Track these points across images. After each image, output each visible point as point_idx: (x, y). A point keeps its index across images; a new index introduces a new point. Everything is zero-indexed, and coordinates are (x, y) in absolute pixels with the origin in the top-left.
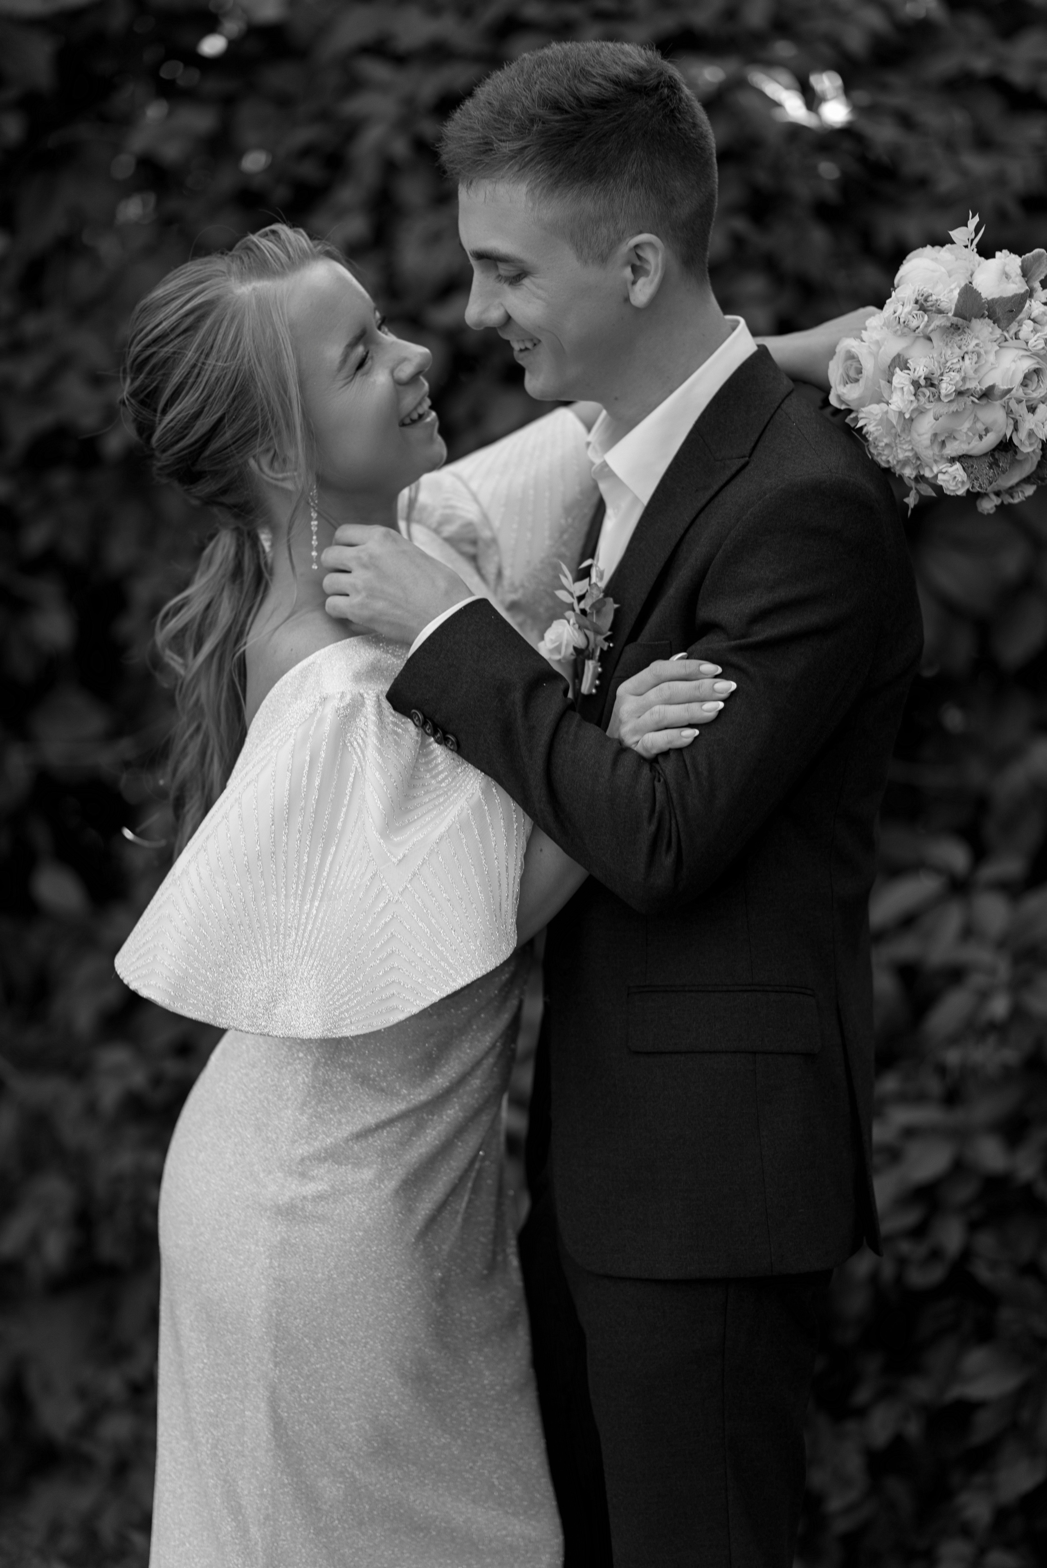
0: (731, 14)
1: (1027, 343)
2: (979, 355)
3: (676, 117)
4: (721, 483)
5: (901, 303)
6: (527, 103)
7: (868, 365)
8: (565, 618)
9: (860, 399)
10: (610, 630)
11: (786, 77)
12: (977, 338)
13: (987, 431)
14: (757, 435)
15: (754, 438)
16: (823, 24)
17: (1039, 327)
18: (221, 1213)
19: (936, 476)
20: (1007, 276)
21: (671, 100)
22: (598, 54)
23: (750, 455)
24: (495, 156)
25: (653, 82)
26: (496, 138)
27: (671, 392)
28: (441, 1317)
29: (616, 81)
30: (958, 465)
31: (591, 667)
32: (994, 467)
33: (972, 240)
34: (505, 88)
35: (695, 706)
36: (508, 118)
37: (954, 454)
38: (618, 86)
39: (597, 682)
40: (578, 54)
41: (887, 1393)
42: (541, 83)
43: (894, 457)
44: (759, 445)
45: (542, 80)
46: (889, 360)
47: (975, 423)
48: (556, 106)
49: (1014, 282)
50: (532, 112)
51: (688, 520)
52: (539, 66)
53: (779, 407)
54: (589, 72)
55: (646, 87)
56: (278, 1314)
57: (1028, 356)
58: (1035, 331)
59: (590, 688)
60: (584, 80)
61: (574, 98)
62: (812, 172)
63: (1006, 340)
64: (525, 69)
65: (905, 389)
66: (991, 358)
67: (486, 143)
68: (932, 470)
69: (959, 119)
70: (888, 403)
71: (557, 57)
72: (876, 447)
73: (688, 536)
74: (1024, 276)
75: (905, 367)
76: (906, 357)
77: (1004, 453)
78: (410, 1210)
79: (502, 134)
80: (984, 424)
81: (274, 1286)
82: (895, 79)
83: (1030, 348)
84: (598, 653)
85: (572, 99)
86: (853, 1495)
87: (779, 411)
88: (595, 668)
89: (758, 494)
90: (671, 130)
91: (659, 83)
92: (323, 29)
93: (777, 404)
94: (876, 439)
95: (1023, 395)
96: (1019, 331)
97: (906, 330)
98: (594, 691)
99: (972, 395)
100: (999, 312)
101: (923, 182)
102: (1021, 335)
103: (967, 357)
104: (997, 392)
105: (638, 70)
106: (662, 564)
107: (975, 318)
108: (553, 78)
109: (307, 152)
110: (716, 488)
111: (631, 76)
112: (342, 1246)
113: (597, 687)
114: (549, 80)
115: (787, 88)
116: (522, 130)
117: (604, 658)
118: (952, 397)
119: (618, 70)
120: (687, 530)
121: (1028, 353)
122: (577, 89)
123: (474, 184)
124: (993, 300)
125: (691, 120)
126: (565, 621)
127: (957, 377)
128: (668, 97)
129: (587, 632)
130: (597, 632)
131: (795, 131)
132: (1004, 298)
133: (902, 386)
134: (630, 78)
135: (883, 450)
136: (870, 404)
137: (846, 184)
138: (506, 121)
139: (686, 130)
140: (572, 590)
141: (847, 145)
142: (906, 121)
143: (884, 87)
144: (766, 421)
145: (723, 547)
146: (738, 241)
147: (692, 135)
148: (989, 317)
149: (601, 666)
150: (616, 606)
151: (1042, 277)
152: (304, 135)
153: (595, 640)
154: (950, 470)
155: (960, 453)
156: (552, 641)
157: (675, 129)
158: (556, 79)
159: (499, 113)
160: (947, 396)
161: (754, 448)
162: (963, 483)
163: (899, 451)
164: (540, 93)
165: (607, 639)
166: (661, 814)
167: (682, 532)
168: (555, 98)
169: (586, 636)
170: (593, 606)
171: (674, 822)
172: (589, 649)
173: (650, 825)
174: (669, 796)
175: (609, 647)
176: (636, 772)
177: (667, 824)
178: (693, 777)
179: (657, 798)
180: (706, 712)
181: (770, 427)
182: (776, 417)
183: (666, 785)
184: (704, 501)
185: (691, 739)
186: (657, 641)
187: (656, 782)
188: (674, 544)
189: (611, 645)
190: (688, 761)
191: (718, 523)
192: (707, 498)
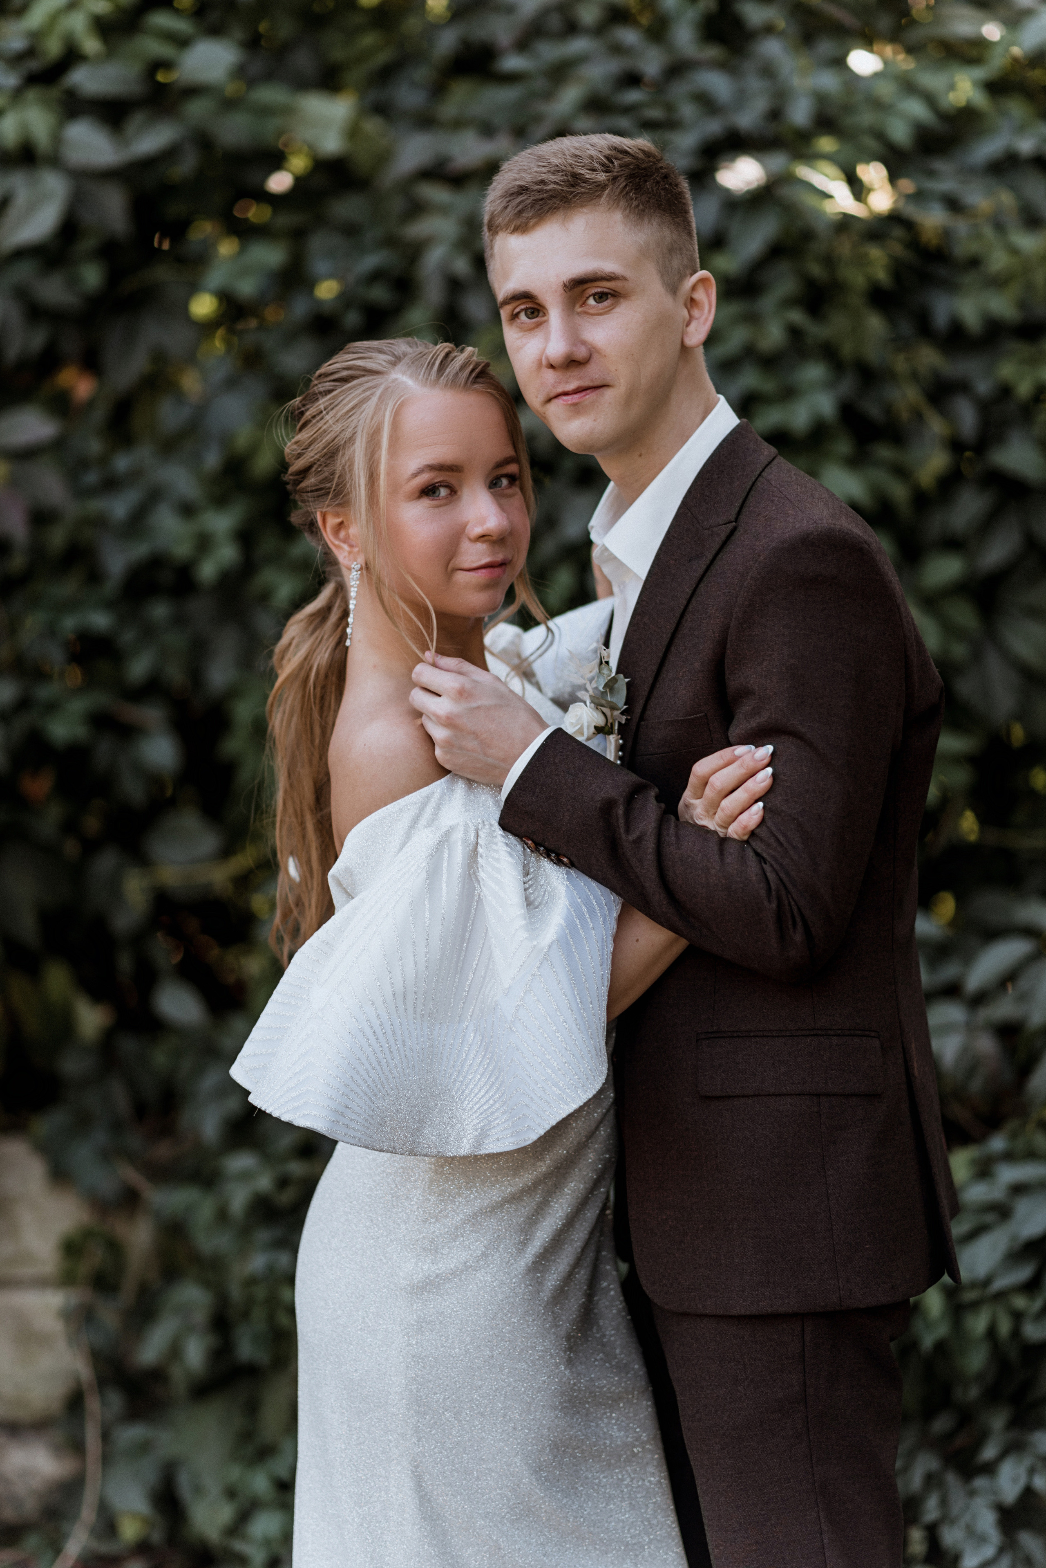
0: (775, 114)
4: (714, 551)
11: (830, 169)
14: (741, 501)
15: (738, 504)
16: (866, 118)
18: (358, 1296)
23: (736, 520)
28: (574, 1384)
31: (612, 741)
35: (750, 784)
39: (620, 753)
41: (1013, 1448)
44: (744, 510)
51: (690, 592)
56: (418, 1391)
62: (861, 261)
69: (1006, 199)
73: (691, 607)
78: (540, 1283)
81: (413, 1363)
82: (941, 165)
84: (617, 727)
86: (989, 1551)
87: (760, 479)
88: (617, 741)
89: (753, 558)
92: (384, 158)
93: (758, 473)
101: (974, 262)
109: (376, 276)
110: (710, 556)
112: (477, 1321)
113: (620, 758)
115: (834, 179)
117: (623, 730)
120: (689, 601)
129: (604, 709)
131: (846, 222)
137: (898, 269)
141: (898, 232)
142: (953, 205)
143: (931, 174)
145: (734, 616)
146: (795, 333)
149: (622, 737)
150: (627, 680)
152: (371, 261)
153: (612, 715)
156: (577, 722)
161: (739, 513)
165: (622, 713)
166: (778, 891)
167: (685, 602)
169: (604, 713)
170: (606, 686)
171: (789, 896)
172: (609, 725)
173: (770, 904)
174: (778, 874)
175: (626, 720)
176: (743, 858)
177: (786, 902)
178: (792, 852)
179: (769, 878)
180: (762, 782)
181: (752, 493)
182: (758, 484)
183: (771, 865)
184: (701, 571)
185: (761, 813)
186: (693, 715)
187: (763, 864)
188: (678, 615)
189: (629, 717)
190: (782, 839)
191: (724, 593)
192: (704, 567)
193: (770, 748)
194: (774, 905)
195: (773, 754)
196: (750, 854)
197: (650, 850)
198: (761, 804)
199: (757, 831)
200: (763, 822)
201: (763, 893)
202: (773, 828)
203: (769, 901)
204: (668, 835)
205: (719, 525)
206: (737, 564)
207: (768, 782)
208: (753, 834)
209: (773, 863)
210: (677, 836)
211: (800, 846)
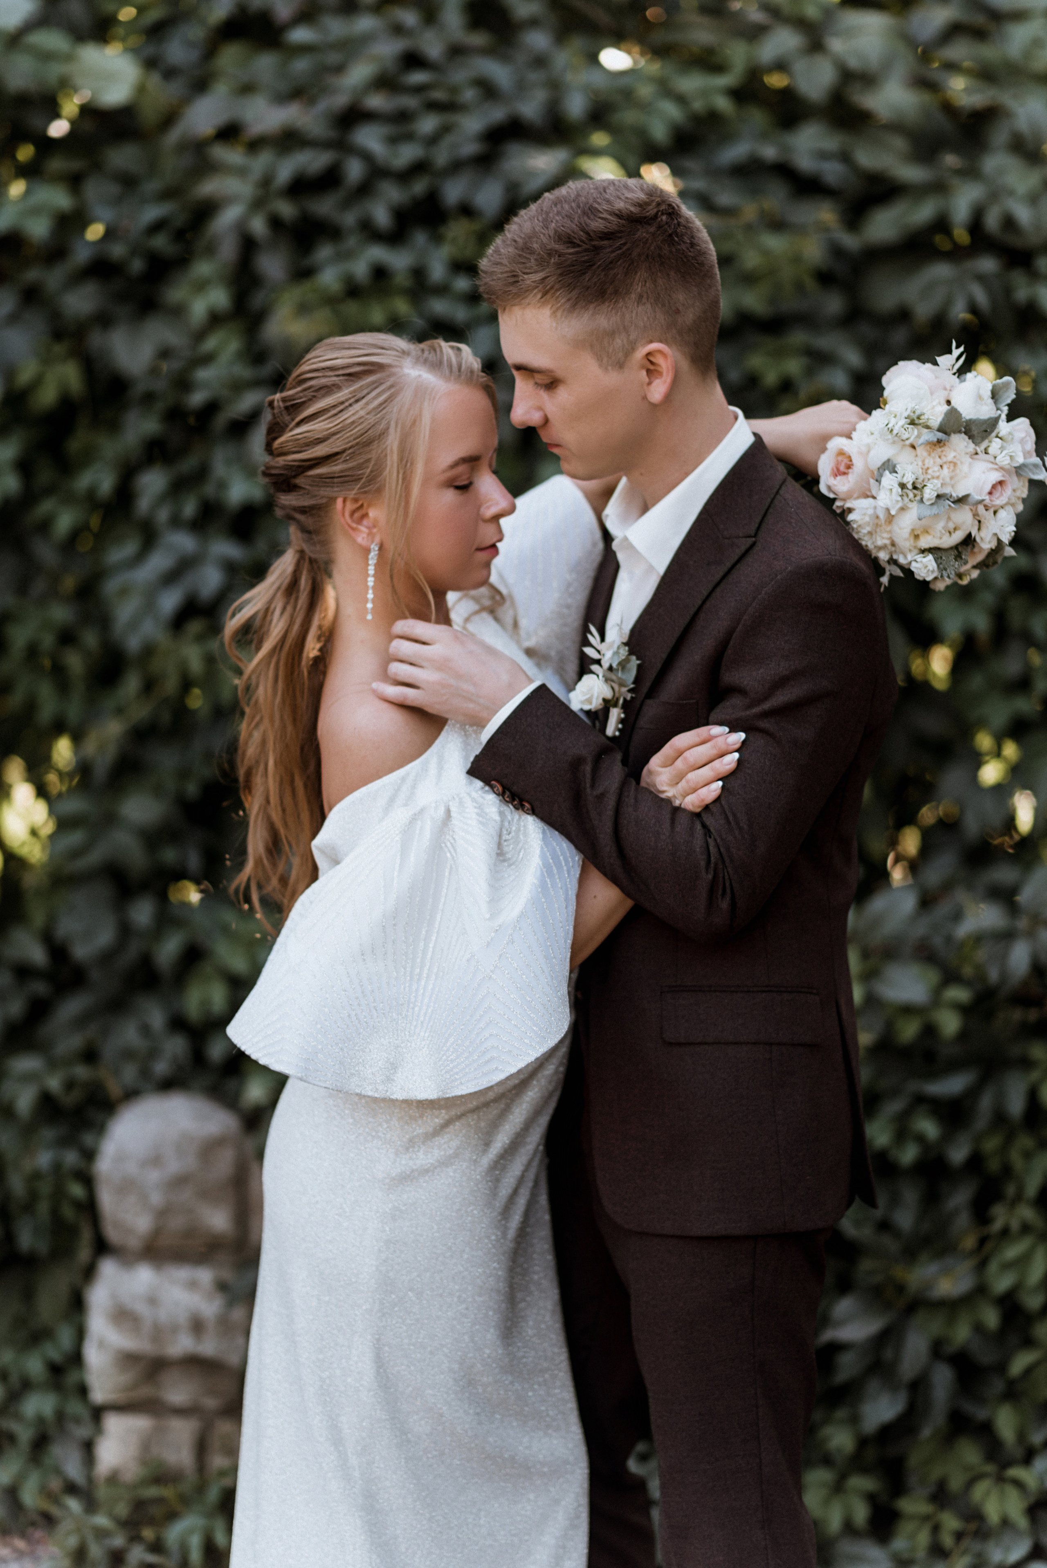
1: (995, 457)
2: (955, 464)
3: (674, 240)
4: (733, 561)
5: (893, 415)
6: (545, 240)
7: (859, 464)
8: (592, 672)
9: (848, 491)
10: (634, 683)
12: (955, 451)
13: (955, 529)
14: (760, 518)
15: (758, 520)
17: (1005, 444)
19: (910, 563)
20: (980, 397)
21: (669, 226)
22: (605, 191)
23: (755, 536)
24: (521, 287)
25: (653, 212)
26: (521, 271)
27: (687, 474)
29: (619, 215)
30: (930, 557)
31: (615, 714)
32: (958, 559)
33: (954, 365)
34: (527, 227)
35: (717, 764)
36: (530, 253)
37: (927, 546)
38: (620, 219)
39: (620, 726)
40: (588, 193)
42: (557, 221)
43: (873, 543)
44: (763, 527)
45: (557, 218)
46: (879, 464)
47: (947, 522)
48: (568, 240)
49: (986, 404)
50: (549, 247)
51: (705, 593)
52: (556, 205)
53: (777, 493)
54: (596, 209)
55: (645, 218)
57: (996, 469)
58: (1002, 448)
59: (614, 732)
60: (592, 217)
61: (584, 232)
63: (977, 454)
64: (544, 209)
65: (894, 491)
66: (965, 468)
67: (514, 276)
68: (905, 557)
70: (874, 498)
71: (570, 196)
72: (858, 533)
73: (705, 608)
74: (993, 398)
75: (894, 471)
76: (895, 462)
77: (965, 547)
79: (526, 268)
80: (954, 523)
83: (998, 463)
84: (621, 701)
85: (582, 233)
87: (778, 497)
88: (619, 715)
89: (770, 575)
90: (671, 252)
91: (658, 212)
93: (775, 490)
94: (860, 526)
95: (990, 502)
96: (989, 446)
97: (896, 438)
98: (617, 733)
99: (948, 499)
100: (974, 428)
102: (990, 450)
103: (945, 467)
104: (970, 500)
105: (638, 203)
106: (682, 629)
107: (954, 433)
108: (566, 216)
110: (729, 565)
111: (632, 209)
113: (619, 730)
114: (563, 218)
116: (542, 263)
117: (627, 706)
118: (933, 501)
119: (620, 205)
120: (704, 602)
121: (996, 467)
122: (587, 225)
123: (507, 310)
124: (970, 420)
125: (688, 241)
126: (595, 676)
127: (938, 483)
128: (667, 223)
129: (613, 684)
130: (622, 684)
132: (981, 420)
133: (891, 487)
134: (631, 211)
135: (864, 536)
136: (858, 498)
138: (528, 256)
139: (684, 250)
140: (599, 648)
144: (767, 505)
145: (742, 622)
147: (690, 254)
148: (966, 433)
149: (624, 712)
150: (638, 662)
151: (1009, 401)
153: (619, 691)
154: (924, 560)
155: (932, 545)
156: (584, 694)
157: (674, 250)
158: (568, 217)
159: (522, 250)
160: (929, 500)
161: (758, 529)
162: (933, 572)
163: (878, 538)
164: (556, 231)
165: (630, 691)
166: (716, 864)
167: (700, 602)
168: (568, 234)
169: (613, 688)
170: (620, 664)
171: (725, 871)
172: (615, 699)
173: (707, 874)
174: (719, 849)
175: (632, 697)
176: (692, 829)
177: (721, 875)
178: (737, 832)
179: (711, 851)
180: (727, 765)
181: (771, 510)
182: (776, 502)
183: (715, 840)
184: (718, 577)
185: (719, 791)
186: (685, 700)
187: (708, 838)
188: (692, 612)
189: (634, 695)
190: (731, 818)
191: (736, 600)
192: (721, 574)
193: (742, 736)
194: (710, 876)
195: (744, 742)
196: (699, 826)
197: (610, 807)
198: (720, 783)
199: (711, 806)
200: (718, 800)
201: (703, 864)
202: (726, 807)
203: (707, 872)
204: (628, 796)
205: (739, 537)
206: (754, 577)
207: (733, 766)
208: (707, 808)
209: (717, 837)
210: (636, 799)
211: (745, 827)
